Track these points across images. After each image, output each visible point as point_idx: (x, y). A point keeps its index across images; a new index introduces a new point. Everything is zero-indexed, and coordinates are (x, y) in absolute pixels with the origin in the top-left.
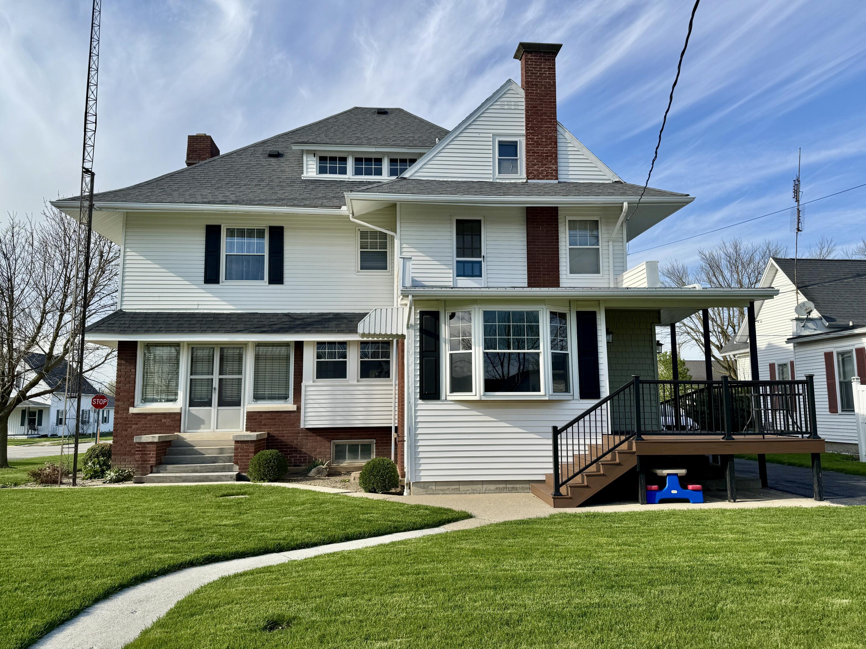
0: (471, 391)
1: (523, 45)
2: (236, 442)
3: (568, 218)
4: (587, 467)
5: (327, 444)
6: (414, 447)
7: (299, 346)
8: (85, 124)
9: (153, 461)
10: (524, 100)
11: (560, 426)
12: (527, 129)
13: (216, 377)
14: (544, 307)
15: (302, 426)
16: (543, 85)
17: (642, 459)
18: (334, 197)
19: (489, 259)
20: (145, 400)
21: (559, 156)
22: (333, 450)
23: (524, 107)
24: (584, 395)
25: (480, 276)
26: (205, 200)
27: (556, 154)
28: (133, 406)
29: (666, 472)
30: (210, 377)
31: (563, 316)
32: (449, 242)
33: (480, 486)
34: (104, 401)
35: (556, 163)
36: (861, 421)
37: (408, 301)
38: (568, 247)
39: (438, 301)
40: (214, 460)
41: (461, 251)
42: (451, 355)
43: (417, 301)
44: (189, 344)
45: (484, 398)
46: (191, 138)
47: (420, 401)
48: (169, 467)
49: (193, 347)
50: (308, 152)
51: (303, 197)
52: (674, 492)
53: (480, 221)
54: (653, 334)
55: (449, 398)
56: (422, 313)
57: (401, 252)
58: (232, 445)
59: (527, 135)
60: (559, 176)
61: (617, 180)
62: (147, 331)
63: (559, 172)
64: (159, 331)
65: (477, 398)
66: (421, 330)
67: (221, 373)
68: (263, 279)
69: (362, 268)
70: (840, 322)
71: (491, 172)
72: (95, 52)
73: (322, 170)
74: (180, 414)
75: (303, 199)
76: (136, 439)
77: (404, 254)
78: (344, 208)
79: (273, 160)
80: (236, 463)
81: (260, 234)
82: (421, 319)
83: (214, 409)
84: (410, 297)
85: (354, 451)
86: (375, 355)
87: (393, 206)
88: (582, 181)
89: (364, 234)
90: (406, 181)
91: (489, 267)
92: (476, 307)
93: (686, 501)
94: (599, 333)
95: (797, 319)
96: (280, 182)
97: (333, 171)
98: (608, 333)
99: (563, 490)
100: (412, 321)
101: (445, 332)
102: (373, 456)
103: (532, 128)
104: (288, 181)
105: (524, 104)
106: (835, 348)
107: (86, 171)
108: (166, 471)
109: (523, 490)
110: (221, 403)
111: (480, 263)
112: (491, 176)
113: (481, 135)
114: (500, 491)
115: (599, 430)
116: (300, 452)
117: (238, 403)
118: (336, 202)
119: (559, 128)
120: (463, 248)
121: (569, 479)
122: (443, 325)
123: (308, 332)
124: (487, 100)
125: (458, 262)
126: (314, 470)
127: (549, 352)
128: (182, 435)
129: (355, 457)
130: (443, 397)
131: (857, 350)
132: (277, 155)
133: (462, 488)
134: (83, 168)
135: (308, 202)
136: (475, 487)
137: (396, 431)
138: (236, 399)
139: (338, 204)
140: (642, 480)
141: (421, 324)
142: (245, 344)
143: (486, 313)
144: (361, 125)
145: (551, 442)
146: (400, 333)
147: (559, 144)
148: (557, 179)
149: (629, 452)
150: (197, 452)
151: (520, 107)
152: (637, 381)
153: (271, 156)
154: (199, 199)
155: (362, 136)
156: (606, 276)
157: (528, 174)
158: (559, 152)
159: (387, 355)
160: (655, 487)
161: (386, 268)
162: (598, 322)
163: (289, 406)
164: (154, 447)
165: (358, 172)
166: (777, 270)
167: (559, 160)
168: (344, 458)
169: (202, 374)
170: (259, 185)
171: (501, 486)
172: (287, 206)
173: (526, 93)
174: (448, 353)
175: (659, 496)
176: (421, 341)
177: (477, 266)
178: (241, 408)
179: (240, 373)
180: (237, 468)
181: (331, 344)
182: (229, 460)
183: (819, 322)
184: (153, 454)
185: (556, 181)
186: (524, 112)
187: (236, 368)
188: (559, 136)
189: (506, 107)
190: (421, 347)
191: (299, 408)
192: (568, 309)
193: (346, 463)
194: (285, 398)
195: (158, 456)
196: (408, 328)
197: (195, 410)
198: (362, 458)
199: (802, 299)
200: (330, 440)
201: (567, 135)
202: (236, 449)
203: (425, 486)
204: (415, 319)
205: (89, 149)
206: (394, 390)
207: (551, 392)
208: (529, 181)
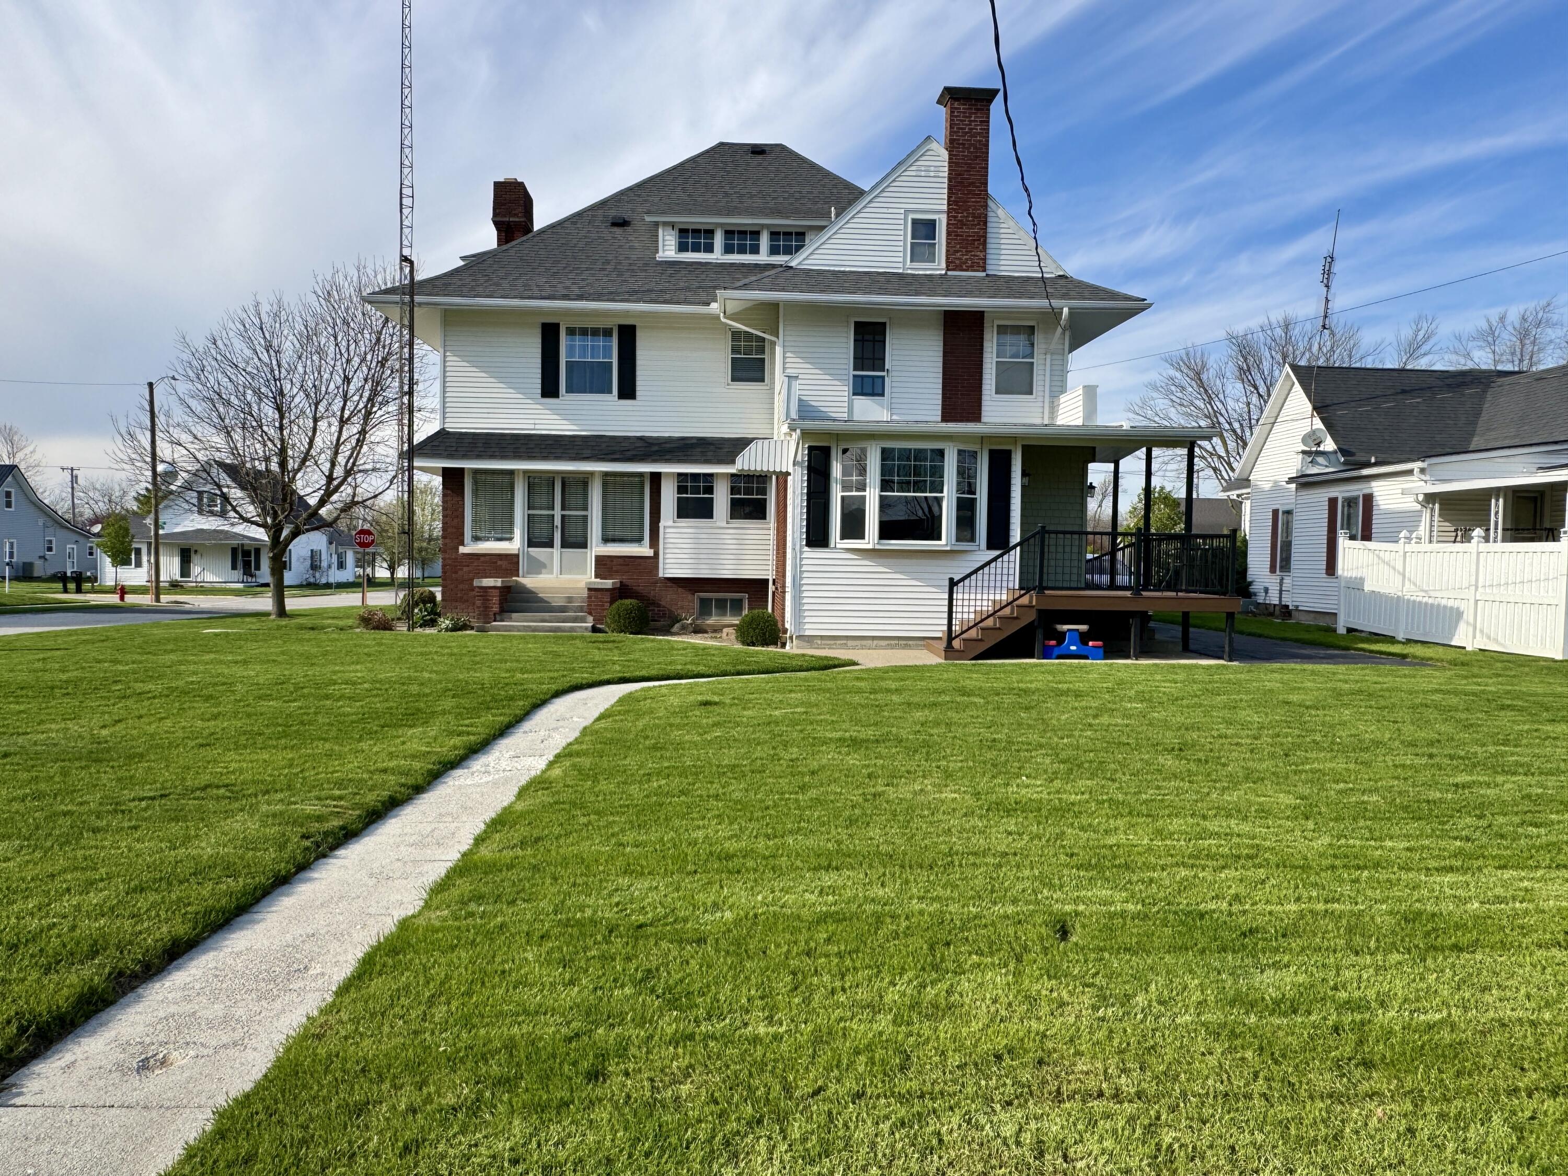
0: (863, 537)
1: (947, 89)
2: (590, 589)
3: (997, 323)
4: (982, 621)
5: (690, 597)
6: (797, 599)
7: (656, 478)
8: (401, 198)
9: (496, 608)
10: (946, 164)
11: (956, 578)
12: (949, 205)
13: (558, 513)
14: (951, 444)
15: (661, 575)
16: (971, 145)
17: (1041, 612)
18: (700, 287)
19: (894, 374)
20: (476, 539)
21: (989, 241)
22: (696, 604)
23: (946, 174)
24: (990, 547)
25: (882, 395)
26: (544, 294)
27: (985, 237)
28: (463, 544)
29: (1066, 627)
30: (551, 512)
31: (974, 455)
32: (845, 350)
33: (870, 642)
34: (371, 538)
35: (985, 249)
36: (1343, 584)
37: (796, 435)
38: (995, 359)
39: (829, 434)
40: (563, 609)
41: (860, 361)
42: (843, 498)
43: (805, 434)
44: (525, 472)
45: (877, 547)
46: (497, 185)
47: (806, 549)
48: (514, 615)
49: (530, 476)
50: (665, 224)
51: (660, 287)
52: (1073, 648)
53: (884, 324)
54: (1084, 473)
55: (838, 546)
56: (811, 449)
57: (784, 368)
58: (585, 594)
59: (948, 212)
60: (988, 267)
61: (1061, 273)
62: (479, 457)
63: (988, 262)
64: (492, 457)
65: (870, 546)
66: (810, 468)
67: (563, 508)
68: (610, 392)
69: (733, 380)
70: (1360, 457)
71: (901, 260)
72: (407, 103)
73: (682, 248)
74: (517, 556)
75: (661, 291)
76: (476, 583)
77: (788, 371)
78: (714, 306)
79: (618, 231)
80: (590, 613)
81: (607, 333)
82: (809, 455)
83: (556, 551)
84: (798, 431)
85: (721, 605)
86: (748, 491)
87: (774, 306)
88: (1016, 274)
89: (736, 335)
90: (792, 272)
91: (894, 384)
92: (874, 443)
93: (1086, 658)
94: (1013, 475)
95: (1304, 452)
96: (630, 265)
97: (696, 249)
98: (1024, 474)
99: (956, 644)
100: (799, 458)
101: (837, 470)
102: (745, 612)
103: (956, 203)
104: (640, 263)
105: (946, 169)
106: (1340, 492)
107: (405, 259)
108: (510, 619)
109: (917, 647)
110: (564, 545)
111: (883, 377)
112: (901, 265)
113: (890, 211)
114: (892, 647)
115: (1005, 584)
116: (659, 606)
117: (583, 545)
118: (703, 296)
119: (990, 203)
120: (862, 358)
121: (963, 633)
122: (834, 463)
123: (668, 461)
124: (900, 164)
125: (854, 376)
126: (677, 625)
127: (955, 496)
128: (520, 579)
129: (724, 614)
130: (832, 545)
131: (1364, 496)
132: (622, 223)
133: (850, 643)
134: (402, 255)
135: (668, 297)
136: (864, 642)
137: (774, 583)
138: (580, 540)
139: (704, 298)
140: (1039, 635)
141: (809, 461)
142: (592, 474)
143: (884, 451)
144: (729, 172)
145: (946, 596)
146: (784, 470)
147: (989, 225)
148: (984, 271)
149: (1030, 607)
150: (542, 600)
151: (941, 174)
152: (1044, 531)
153: (614, 224)
154: (537, 294)
155: (731, 191)
156: (1041, 399)
157: (948, 263)
158: (989, 235)
159: (763, 491)
160: (1053, 643)
161: (763, 380)
162: (1013, 462)
163: (644, 550)
164: (496, 593)
165: (728, 249)
166: (1293, 384)
167: (988, 246)
168: (710, 614)
169: (541, 509)
170: (604, 269)
171: (893, 642)
172: (645, 302)
173: (950, 155)
174: (840, 495)
175: (1056, 652)
176: (809, 480)
177: (880, 381)
178: (588, 550)
179: (586, 509)
180: (591, 619)
181: (695, 476)
182: (581, 609)
183: (1332, 457)
184: (495, 600)
185: (984, 274)
186: (946, 180)
187: (580, 502)
188: (990, 214)
189: (923, 174)
190: (809, 487)
191: (656, 554)
192: (979, 446)
193: (712, 621)
194: (639, 540)
195: (501, 603)
196: (794, 465)
197: (533, 550)
198: (733, 615)
199: (1318, 424)
200: (694, 592)
201: (1000, 212)
202: (589, 597)
203: (809, 640)
204: (803, 456)
205: (406, 231)
206: (772, 534)
207: (954, 542)
208: (949, 273)
